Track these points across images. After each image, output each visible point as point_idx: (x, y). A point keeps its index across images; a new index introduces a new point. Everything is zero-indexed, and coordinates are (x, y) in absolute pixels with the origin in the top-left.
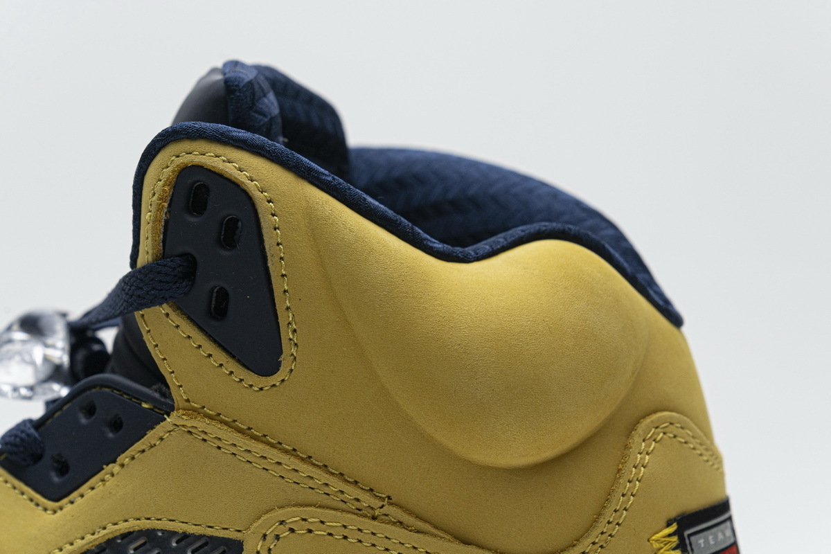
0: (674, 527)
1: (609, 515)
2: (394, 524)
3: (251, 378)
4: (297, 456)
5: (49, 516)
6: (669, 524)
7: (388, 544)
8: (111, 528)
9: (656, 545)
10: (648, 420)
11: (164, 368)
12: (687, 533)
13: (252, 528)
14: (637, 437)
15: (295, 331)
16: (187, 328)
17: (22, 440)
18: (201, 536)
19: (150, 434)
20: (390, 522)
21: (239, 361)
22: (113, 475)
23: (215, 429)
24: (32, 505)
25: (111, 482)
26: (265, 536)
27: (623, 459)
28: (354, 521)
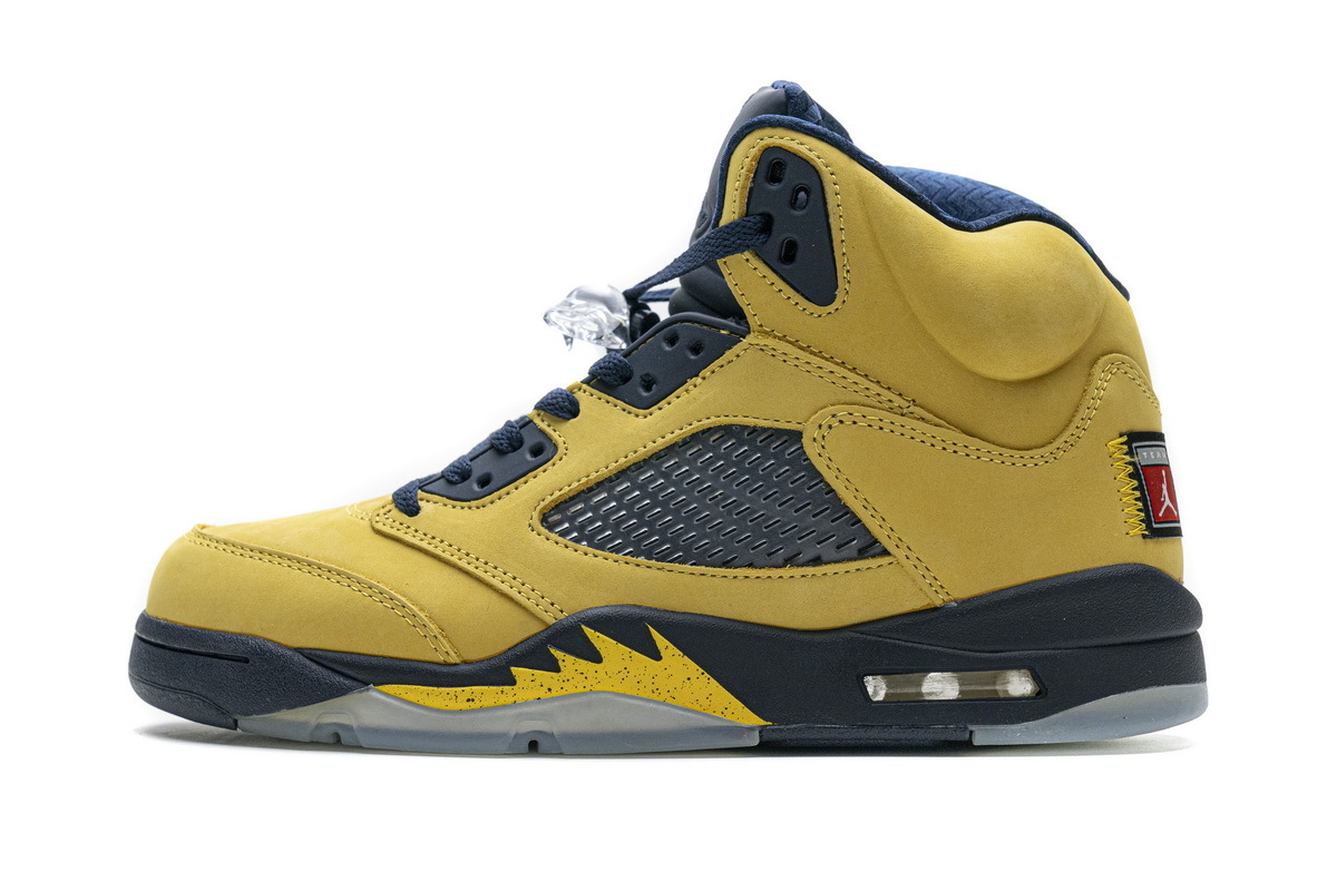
0: (1124, 439)
1: (1077, 421)
2: (918, 419)
3: (812, 307)
4: (845, 367)
5: (640, 420)
6: (1121, 436)
7: (913, 433)
8: (695, 424)
9: (1112, 450)
10: (1106, 357)
11: (742, 302)
12: (1134, 445)
13: (811, 420)
14: (1097, 369)
15: (848, 271)
16: (764, 270)
17: (615, 364)
18: (769, 429)
19: (728, 353)
20: (915, 418)
21: (802, 295)
22: (695, 386)
23: (782, 346)
24: (625, 413)
25: (694, 391)
26: (820, 426)
27: (1088, 382)
28: (887, 417)
